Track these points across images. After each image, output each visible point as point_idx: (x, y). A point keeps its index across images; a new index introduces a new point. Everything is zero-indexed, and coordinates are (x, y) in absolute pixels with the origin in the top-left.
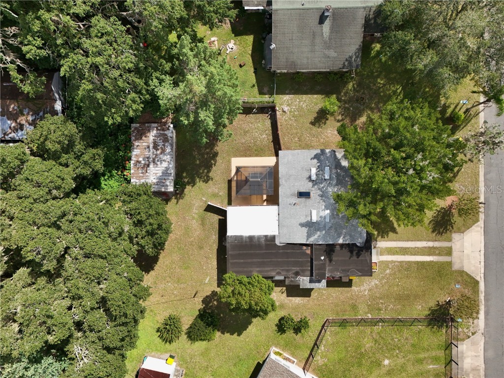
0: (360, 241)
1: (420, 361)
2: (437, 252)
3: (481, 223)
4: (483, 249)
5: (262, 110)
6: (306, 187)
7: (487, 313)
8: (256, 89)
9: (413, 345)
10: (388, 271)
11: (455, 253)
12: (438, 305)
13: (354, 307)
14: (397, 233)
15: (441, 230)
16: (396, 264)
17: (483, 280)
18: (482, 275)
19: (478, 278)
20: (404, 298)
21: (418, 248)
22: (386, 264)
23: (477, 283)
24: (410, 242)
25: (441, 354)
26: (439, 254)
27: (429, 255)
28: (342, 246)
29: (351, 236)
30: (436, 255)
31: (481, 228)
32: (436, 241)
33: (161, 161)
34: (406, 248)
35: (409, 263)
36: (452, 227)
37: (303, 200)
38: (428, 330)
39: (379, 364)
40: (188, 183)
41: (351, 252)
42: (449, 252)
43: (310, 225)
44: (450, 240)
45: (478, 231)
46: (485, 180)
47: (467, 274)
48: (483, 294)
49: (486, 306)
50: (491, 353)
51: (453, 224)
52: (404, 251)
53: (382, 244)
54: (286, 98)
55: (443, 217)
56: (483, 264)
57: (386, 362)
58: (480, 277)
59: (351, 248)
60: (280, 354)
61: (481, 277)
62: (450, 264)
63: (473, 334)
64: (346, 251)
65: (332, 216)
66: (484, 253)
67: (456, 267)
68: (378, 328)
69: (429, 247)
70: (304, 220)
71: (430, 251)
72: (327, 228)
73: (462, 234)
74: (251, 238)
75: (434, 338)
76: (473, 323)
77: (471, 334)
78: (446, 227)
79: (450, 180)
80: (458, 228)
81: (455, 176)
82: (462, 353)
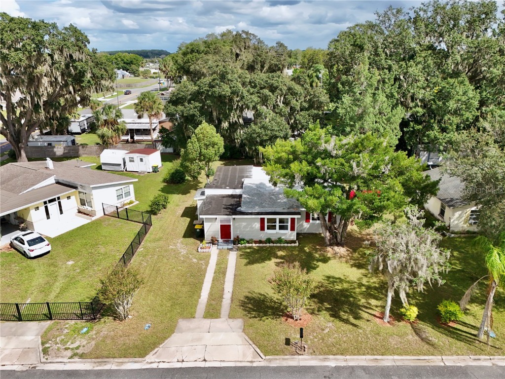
0: (243, 209)
2: (213, 303)
3: (259, 363)
4: (207, 365)
10: (195, 260)
11: (207, 322)
15: (249, 306)
16: (203, 267)
17: (147, 367)
18: (154, 366)
19: (150, 357)
21: (223, 285)
23: (142, 351)
24: (232, 277)
26: (209, 305)
27: (210, 295)
30: (209, 302)
31: (252, 362)
32: (232, 300)
34: (224, 273)
35: (202, 277)
36: (255, 317)
44: (231, 316)
45: (244, 355)
48: (114, 367)
51: (258, 319)
55: (272, 308)
56: (179, 365)
58: (153, 361)
61: (152, 363)
62: (190, 316)
64: (232, 201)
66: (201, 367)
67: (183, 323)
69: (222, 294)
71: (216, 296)
72: (259, 189)
73: (241, 331)
77: (47, 345)
78: (254, 311)
79: (335, 315)
80: (251, 326)
81: (346, 321)
82: (22, 334)
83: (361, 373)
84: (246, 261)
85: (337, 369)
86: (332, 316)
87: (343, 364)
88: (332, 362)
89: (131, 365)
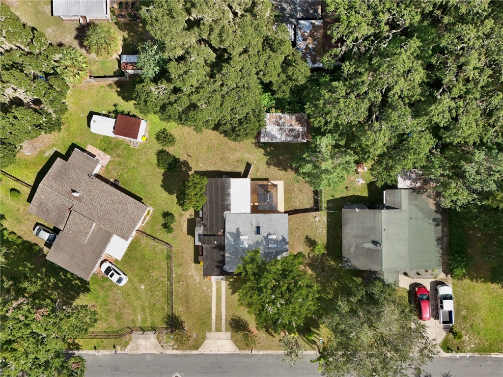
0: (227, 268)
1: (143, 310)
2: (218, 322)
3: (238, 352)
4: (220, 353)
5: (316, 202)
6: (264, 232)
7: (176, 355)
8: (331, 198)
9: (154, 305)
10: (205, 288)
11: (217, 334)
12: (182, 322)
13: (180, 265)
14: (232, 294)
15: (233, 325)
16: (210, 294)
17: (200, 353)
18: (202, 353)
19: (200, 349)
20: (186, 299)
21: (221, 309)
22: (210, 287)
23: (197, 348)
24: (225, 303)
25: (148, 324)
26: (216, 323)
27: (216, 316)
28: (224, 256)
29: (230, 261)
30: (216, 321)
31: (235, 352)
32: (226, 321)
33: (281, 134)
35: (211, 303)
36: (235, 332)
37: (255, 230)
38: (165, 315)
39: (141, 282)
40: (266, 151)
41: (220, 262)
42: (218, 330)
43: (237, 235)
44: (226, 330)
45: (232, 349)
46: (267, 355)
47: (203, 342)
48: (189, 353)
49: (181, 355)
50: (148, 358)
51: (237, 333)
52: (219, 299)
53: (224, 284)
54: (325, 219)
55: (242, 326)
56: (210, 353)
57: (143, 287)
58: (201, 351)
59: (222, 262)
60: (148, 214)
62: (210, 330)
63: (162, 346)
64: (220, 258)
65: (244, 249)
66: (218, 354)
67: (208, 334)
68: (166, 280)
69: (221, 316)
70: (241, 230)
71: (219, 317)
72: (236, 246)
73: (230, 339)
74: (229, 195)
75: (159, 319)
76: (169, 346)
77: (162, 344)
78: (235, 328)
79: (267, 331)
80: (234, 336)
81: (271, 334)
82: (149, 338)
83: (270, 357)
84: (231, 291)
85: (263, 355)
86: (266, 331)
87: (265, 353)
88: (262, 352)
89: (195, 352)
